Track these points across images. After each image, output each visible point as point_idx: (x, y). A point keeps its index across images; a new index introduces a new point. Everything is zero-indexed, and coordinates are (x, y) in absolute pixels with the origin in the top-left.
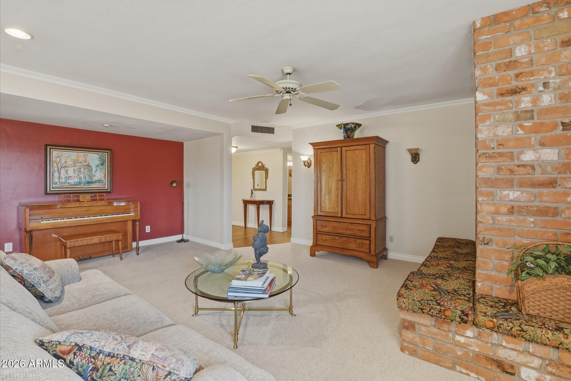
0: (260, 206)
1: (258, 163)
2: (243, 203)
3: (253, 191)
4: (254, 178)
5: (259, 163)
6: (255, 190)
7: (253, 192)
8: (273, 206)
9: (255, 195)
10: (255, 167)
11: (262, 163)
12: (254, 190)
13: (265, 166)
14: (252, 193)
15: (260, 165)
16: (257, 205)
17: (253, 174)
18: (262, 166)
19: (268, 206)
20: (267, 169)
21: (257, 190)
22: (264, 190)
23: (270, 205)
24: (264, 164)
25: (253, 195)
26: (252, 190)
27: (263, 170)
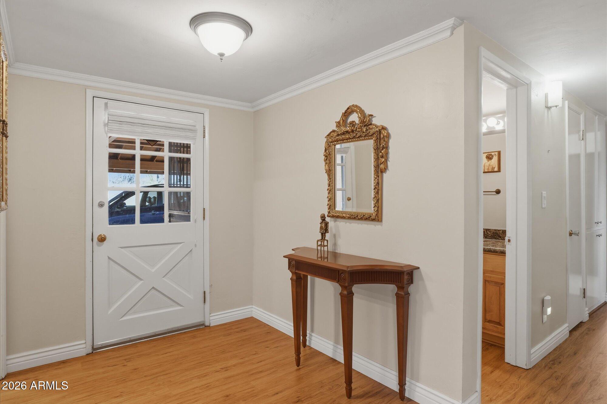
0: (356, 288)
1: (347, 113)
2: (290, 267)
3: (328, 219)
4: (330, 172)
5: (352, 112)
6: (338, 217)
7: (327, 224)
8: (412, 289)
9: (335, 236)
10: (334, 131)
11: (362, 112)
12: (333, 217)
13: (375, 121)
14: (325, 229)
15: (354, 118)
16: (344, 287)
17: (329, 158)
18: (362, 122)
19: (391, 288)
20: (384, 133)
21: (343, 218)
22: (373, 220)
23: (401, 287)
24: (368, 112)
25: (328, 236)
26: (323, 218)
27: (367, 136)
